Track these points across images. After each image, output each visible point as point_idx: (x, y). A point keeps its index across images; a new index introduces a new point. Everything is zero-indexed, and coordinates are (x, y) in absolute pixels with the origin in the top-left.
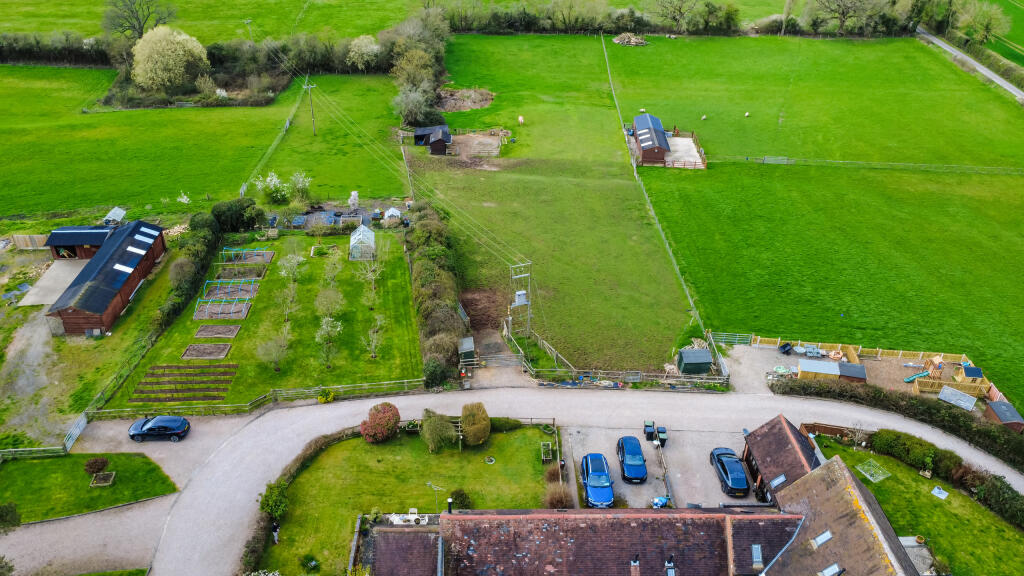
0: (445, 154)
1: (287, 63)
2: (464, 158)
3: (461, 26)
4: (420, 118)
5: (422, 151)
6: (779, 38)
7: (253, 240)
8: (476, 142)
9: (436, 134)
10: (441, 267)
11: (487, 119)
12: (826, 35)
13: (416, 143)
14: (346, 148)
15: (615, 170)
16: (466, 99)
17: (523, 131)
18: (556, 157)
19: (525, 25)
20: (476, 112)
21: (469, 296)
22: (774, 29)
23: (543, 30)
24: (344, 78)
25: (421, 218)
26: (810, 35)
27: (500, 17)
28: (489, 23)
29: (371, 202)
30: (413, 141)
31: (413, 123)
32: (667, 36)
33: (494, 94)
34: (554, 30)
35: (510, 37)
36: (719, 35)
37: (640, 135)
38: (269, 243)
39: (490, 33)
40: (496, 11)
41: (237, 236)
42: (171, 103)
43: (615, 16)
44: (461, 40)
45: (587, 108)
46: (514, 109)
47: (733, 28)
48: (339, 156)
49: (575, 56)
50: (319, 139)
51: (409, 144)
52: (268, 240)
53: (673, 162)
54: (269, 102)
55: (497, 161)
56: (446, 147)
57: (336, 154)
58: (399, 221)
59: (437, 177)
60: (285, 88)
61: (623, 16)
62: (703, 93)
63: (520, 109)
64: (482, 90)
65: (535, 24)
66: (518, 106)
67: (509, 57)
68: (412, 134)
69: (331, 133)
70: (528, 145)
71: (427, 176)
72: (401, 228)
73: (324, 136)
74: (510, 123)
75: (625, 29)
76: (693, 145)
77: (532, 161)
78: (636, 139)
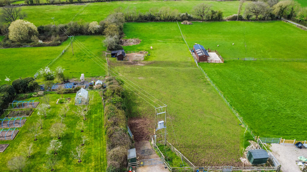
0: (123, 60)
1: (67, 32)
2: (130, 61)
3: (129, 20)
4: (113, 47)
5: (114, 59)
6: (237, 22)
7: (31, 97)
8: (135, 56)
9: (120, 53)
10: (119, 108)
11: (139, 48)
12: (252, 20)
13: (112, 57)
14: (84, 59)
15: (189, 64)
16: (131, 42)
17: (153, 52)
18: (165, 60)
19: (151, 19)
20: (135, 46)
21: (133, 121)
22: (234, 19)
23: (157, 21)
24: (87, 36)
25: (110, 84)
26: (247, 20)
27: (142, 16)
28: (139, 19)
29: (90, 78)
30: (111, 56)
31: (111, 50)
32: (199, 22)
33: (141, 40)
34: (161, 20)
35: (146, 23)
36: (216, 21)
37: (197, 51)
38: (38, 98)
39: (139, 22)
40: (140, 15)
41: (23, 95)
42: (21, 46)
43: (181, 16)
44: (129, 24)
45: (175, 44)
46: (148, 45)
47: (221, 19)
48: (81, 62)
49: (168, 28)
50: (75, 56)
51: (109, 57)
52: (38, 96)
53: (211, 61)
54: (59, 45)
55: (143, 62)
56: (123, 57)
57: (80, 61)
58: (100, 86)
59: (120, 68)
60: (65, 40)
61: (184, 15)
62: (215, 38)
63: (151, 45)
64: (137, 39)
65: (154, 19)
66: (150, 44)
67: (146, 29)
68: (110, 54)
69: (80, 54)
70: (155, 56)
71: (116, 68)
72: (102, 89)
73: (77, 55)
74: (148, 49)
75: (185, 20)
76: (216, 55)
77: (157, 62)
78: (195, 53)
